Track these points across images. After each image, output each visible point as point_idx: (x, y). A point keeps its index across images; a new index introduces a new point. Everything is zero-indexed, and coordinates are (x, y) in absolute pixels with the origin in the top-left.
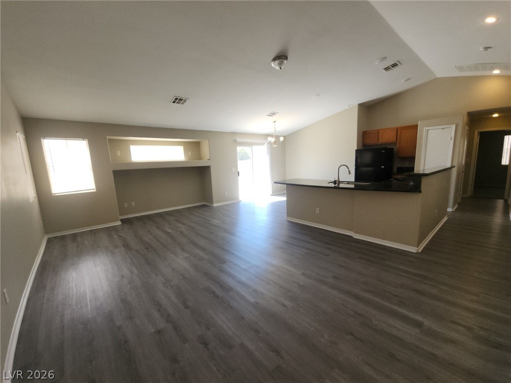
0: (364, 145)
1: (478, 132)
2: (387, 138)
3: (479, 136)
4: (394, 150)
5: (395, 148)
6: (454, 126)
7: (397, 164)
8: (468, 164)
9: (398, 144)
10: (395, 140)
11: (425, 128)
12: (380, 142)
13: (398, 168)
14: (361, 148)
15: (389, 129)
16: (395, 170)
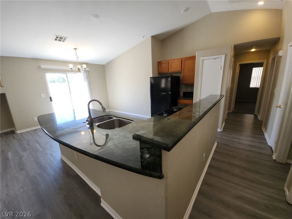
0: (159, 73)
1: (239, 64)
2: (174, 67)
3: (239, 67)
4: (181, 78)
5: (181, 76)
6: (224, 56)
7: (183, 90)
8: (232, 89)
9: (182, 74)
10: (180, 70)
11: (201, 58)
12: (170, 71)
13: (184, 92)
14: (157, 75)
15: (176, 59)
16: (182, 94)
